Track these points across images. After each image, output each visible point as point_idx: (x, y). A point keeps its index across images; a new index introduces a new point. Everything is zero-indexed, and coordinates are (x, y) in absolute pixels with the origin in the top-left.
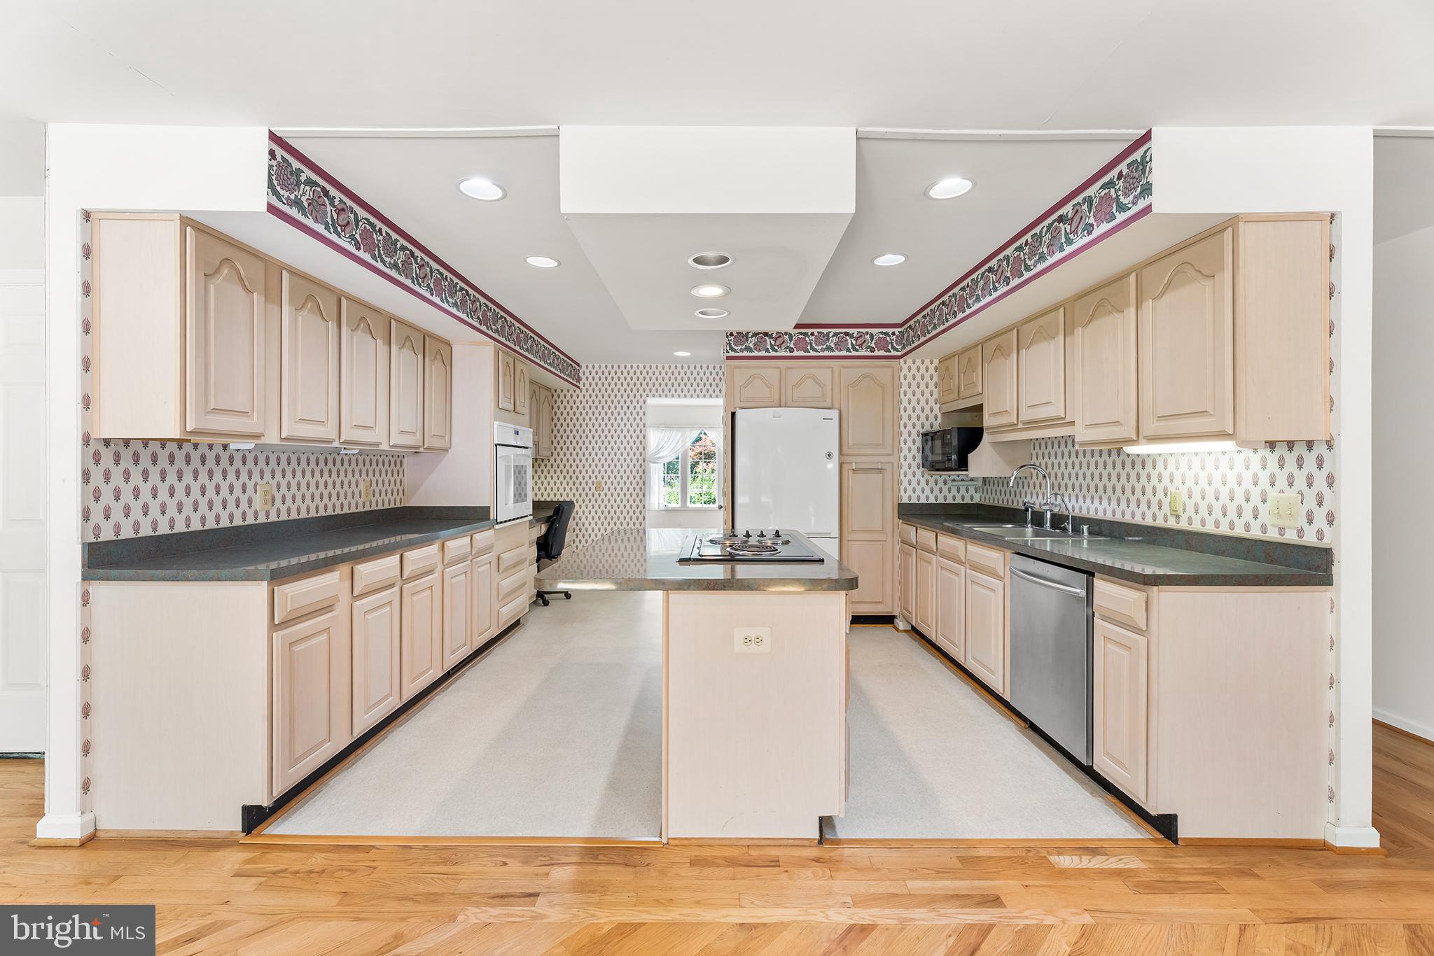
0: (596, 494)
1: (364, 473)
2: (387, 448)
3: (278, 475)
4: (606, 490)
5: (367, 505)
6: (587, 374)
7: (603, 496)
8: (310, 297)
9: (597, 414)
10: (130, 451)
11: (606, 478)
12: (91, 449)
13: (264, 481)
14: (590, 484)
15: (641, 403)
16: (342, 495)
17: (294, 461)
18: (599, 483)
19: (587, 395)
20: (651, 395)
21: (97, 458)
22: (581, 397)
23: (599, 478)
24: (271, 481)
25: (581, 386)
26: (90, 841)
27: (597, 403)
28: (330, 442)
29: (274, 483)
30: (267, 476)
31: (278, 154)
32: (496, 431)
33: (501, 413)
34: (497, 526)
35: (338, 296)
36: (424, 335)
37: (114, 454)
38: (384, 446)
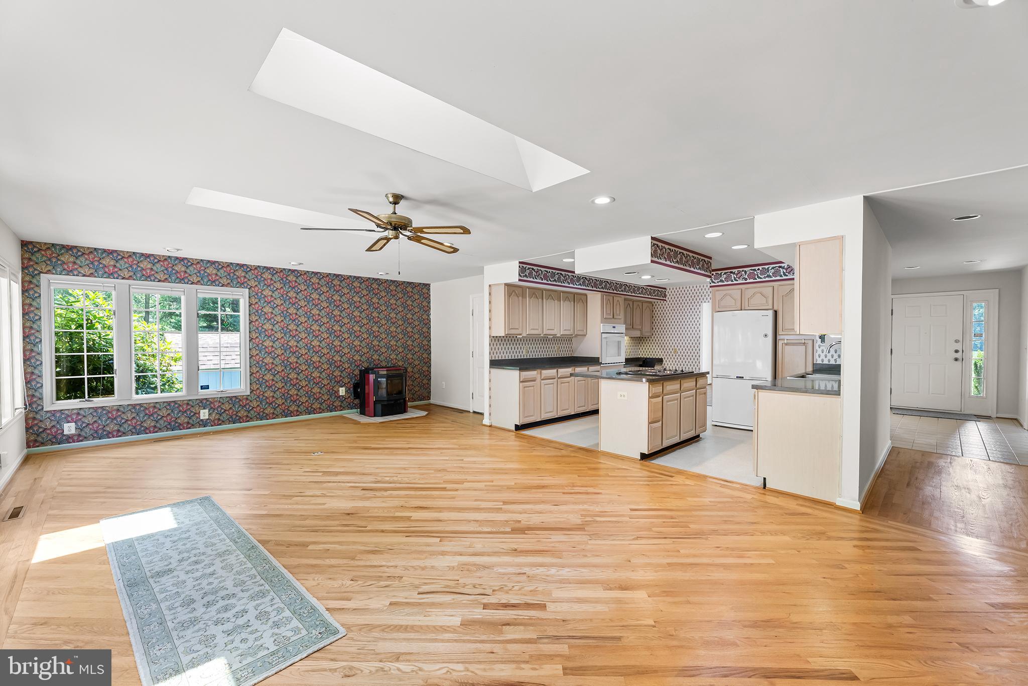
0: (674, 355)
1: (557, 344)
2: (559, 336)
3: (530, 344)
4: (679, 353)
5: (563, 355)
6: (670, 293)
7: (677, 356)
8: (534, 293)
9: (674, 313)
11: (679, 347)
12: (491, 338)
13: (526, 346)
14: (671, 350)
15: (698, 306)
16: (549, 351)
17: (537, 340)
18: (676, 349)
19: (670, 304)
20: (703, 301)
21: (492, 340)
22: (667, 305)
23: (676, 347)
25: (667, 299)
26: (490, 426)
27: (674, 307)
28: (540, 335)
29: (528, 347)
30: (527, 344)
31: (521, 265)
32: (602, 328)
33: (605, 320)
34: (602, 365)
35: (542, 290)
36: (574, 294)
37: (494, 339)
38: (558, 335)
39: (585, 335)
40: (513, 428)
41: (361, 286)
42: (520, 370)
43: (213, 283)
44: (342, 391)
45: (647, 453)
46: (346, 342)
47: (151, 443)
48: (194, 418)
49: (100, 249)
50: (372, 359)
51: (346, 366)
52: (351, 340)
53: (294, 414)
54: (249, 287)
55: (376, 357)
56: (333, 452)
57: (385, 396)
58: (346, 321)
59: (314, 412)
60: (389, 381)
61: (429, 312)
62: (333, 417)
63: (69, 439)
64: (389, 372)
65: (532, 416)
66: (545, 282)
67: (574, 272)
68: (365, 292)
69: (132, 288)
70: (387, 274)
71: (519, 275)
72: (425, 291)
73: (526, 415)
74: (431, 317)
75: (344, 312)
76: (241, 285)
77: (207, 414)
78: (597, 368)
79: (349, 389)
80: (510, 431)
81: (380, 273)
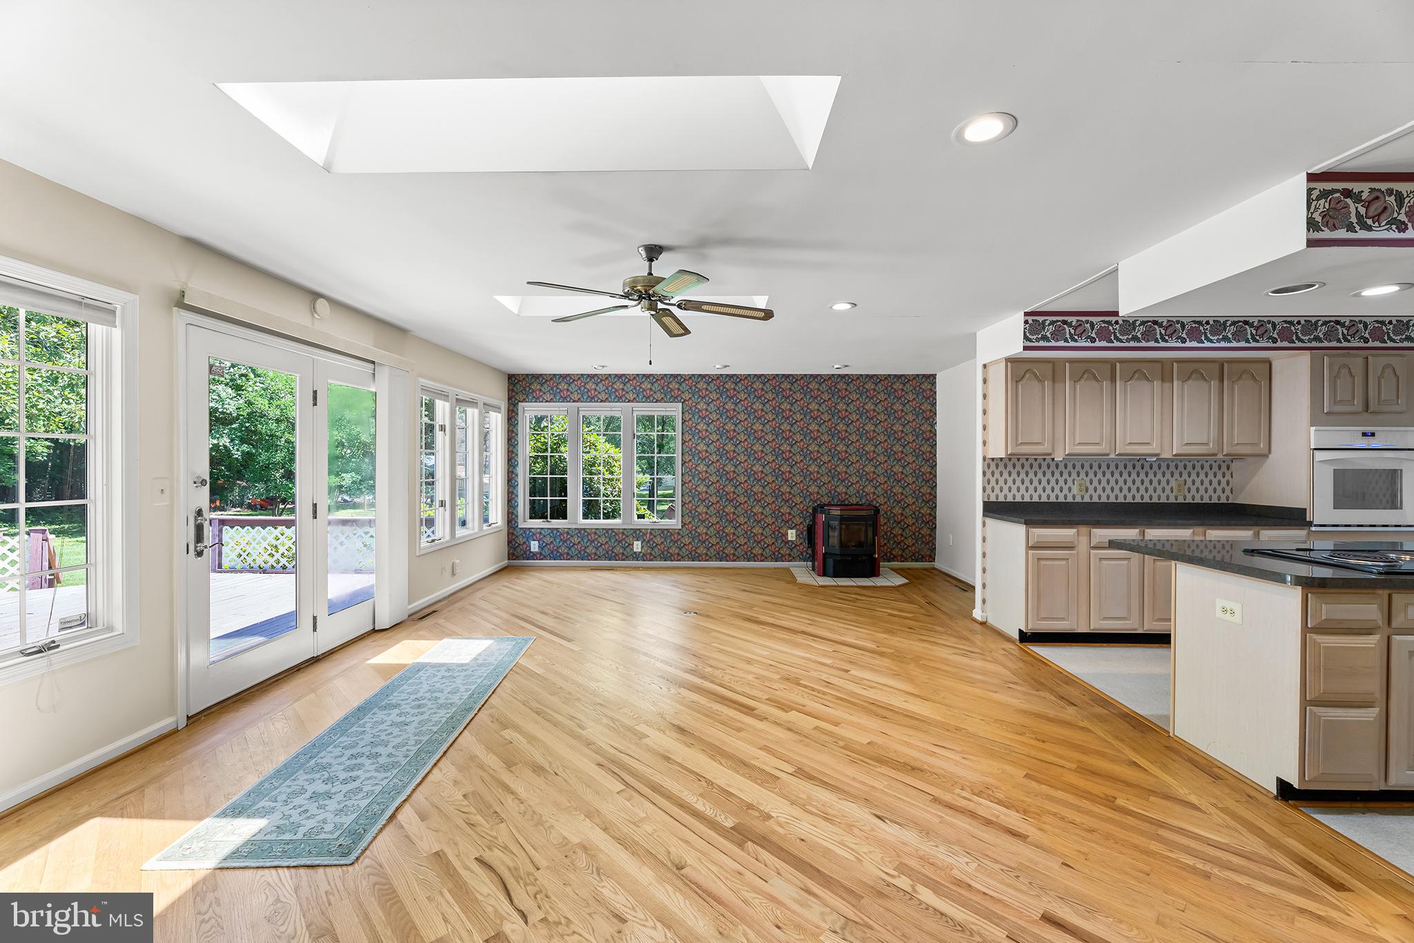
2: (1171, 457)
3: (1091, 475)
5: (1180, 498)
8: (1085, 372)
10: (1003, 463)
12: (986, 463)
13: (1080, 478)
16: (1151, 489)
17: (1112, 467)
21: (989, 466)
24: (1085, 478)
26: (983, 624)
29: (1088, 479)
30: (1082, 475)
31: (1030, 319)
32: (1315, 436)
33: (1319, 417)
34: (1313, 529)
35: (1112, 363)
36: (1221, 363)
37: (992, 464)
38: (1166, 455)
39: (1266, 456)
40: (1016, 636)
41: (821, 388)
42: (1028, 523)
43: (647, 399)
44: (792, 535)
45: (1296, 786)
46: (798, 468)
47: (588, 570)
48: (628, 550)
49: (558, 375)
50: (836, 491)
51: (798, 500)
52: (804, 465)
53: (758, 559)
54: (682, 401)
55: (841, 489)
56: (708, 616)
57: (838, 548)
58: (798, 437)
59: (754, 558)
60: (844, 526)
61: (934, 420)
62: (778, 568)
63: (534, 556)
64: (844, 513)
65: (1063, 619)
66: (1104, 344)
67: (1116, 314)
68: (826, 396)
69: (582, 410)
70: (846, 366)
71: (1026, 338)
72: (926, 386)
73: (1043, 615)
74: (938, 428)
75: (795, 426)
76: (674, 399)
77: (640, 547)
78: (1301, 533)
79: (802, 533)
80: (1008, 639)
81: (835, 367)
